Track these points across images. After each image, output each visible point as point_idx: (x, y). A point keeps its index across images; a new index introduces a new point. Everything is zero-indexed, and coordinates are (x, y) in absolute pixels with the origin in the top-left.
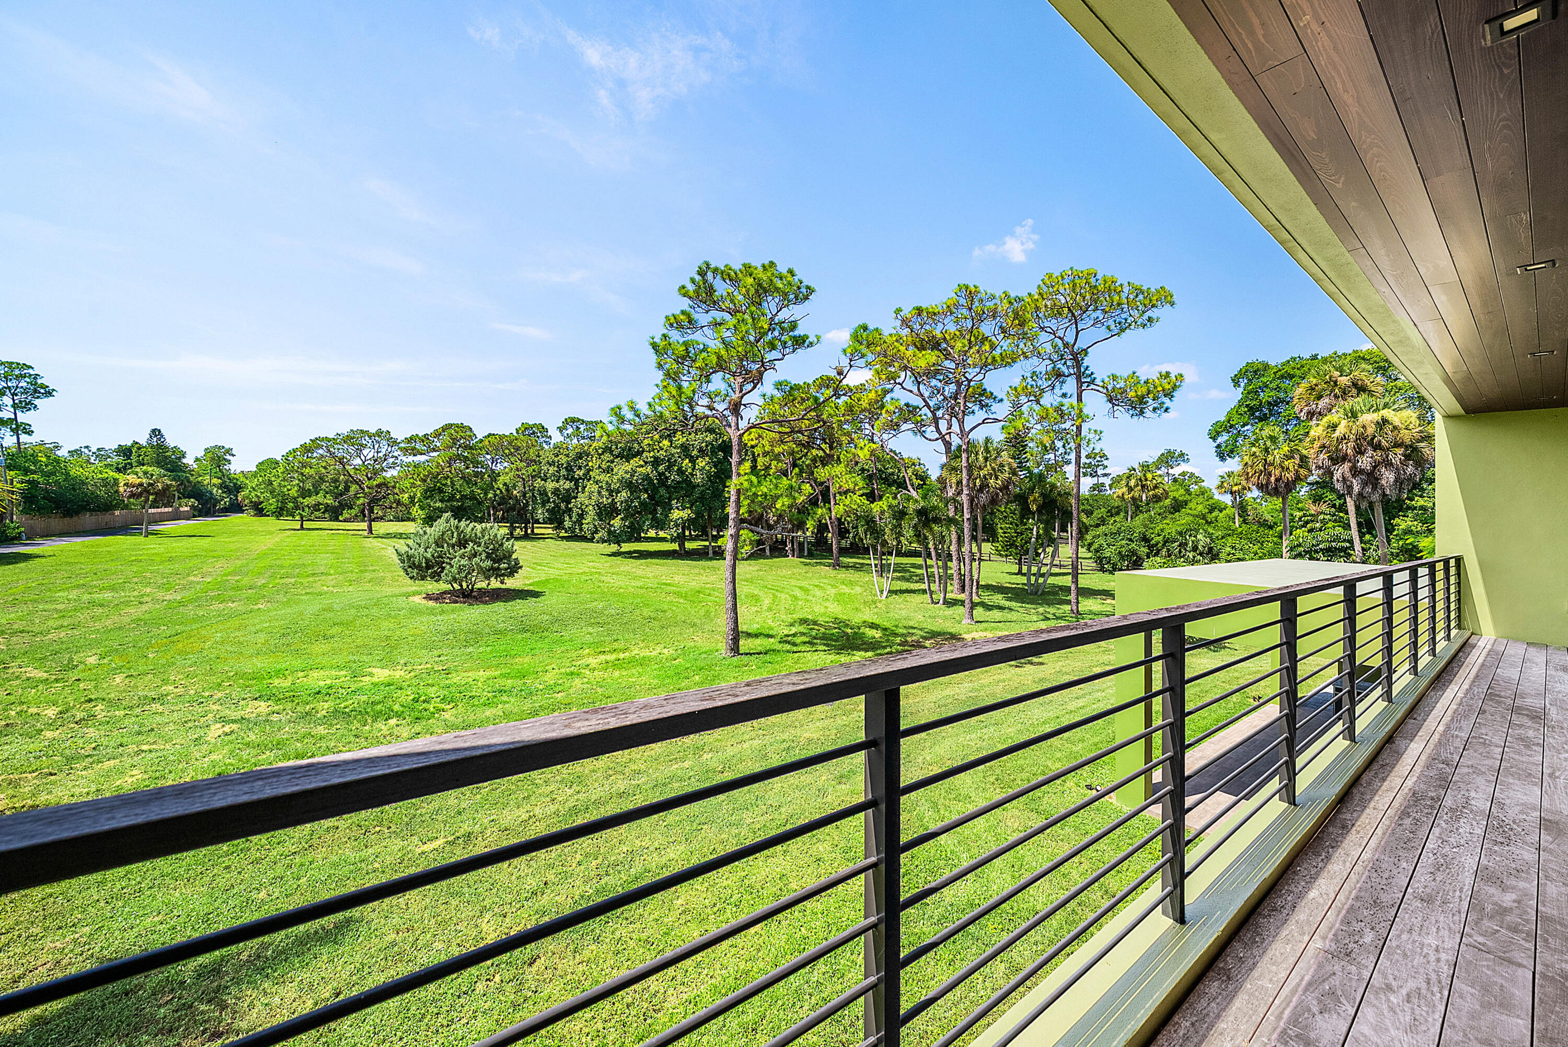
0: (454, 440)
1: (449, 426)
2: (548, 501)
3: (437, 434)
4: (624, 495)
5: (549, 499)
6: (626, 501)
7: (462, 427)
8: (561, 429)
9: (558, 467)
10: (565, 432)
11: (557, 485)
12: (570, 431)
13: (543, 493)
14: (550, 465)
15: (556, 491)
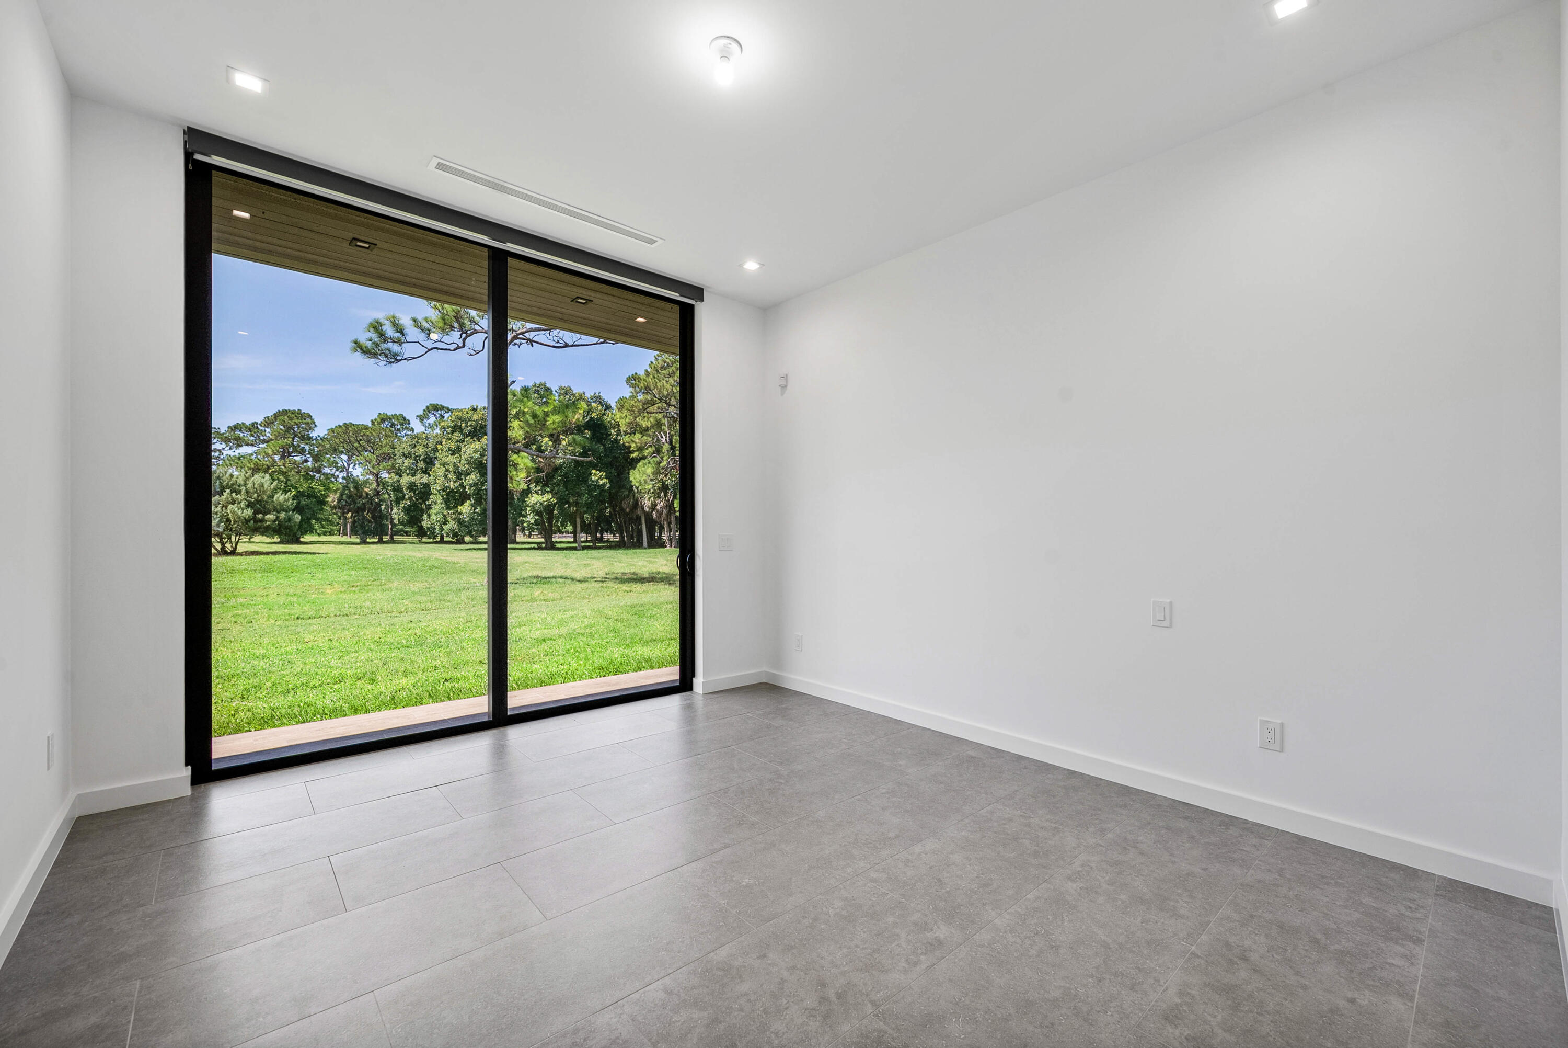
0: (289, 429)
1: (285, 412)
2: (403, 498)
3: (268, 422)
4: (473, 477)
5: (404, 495)
6: (476, 484)
7: (300, 415)
8: (421, 418)
9: (415, 459)
10: (427, 422)
11: (413, 479)
12: (432, 419)
13: (398, 489)
14: (406, 457)
15: (412, 487)
